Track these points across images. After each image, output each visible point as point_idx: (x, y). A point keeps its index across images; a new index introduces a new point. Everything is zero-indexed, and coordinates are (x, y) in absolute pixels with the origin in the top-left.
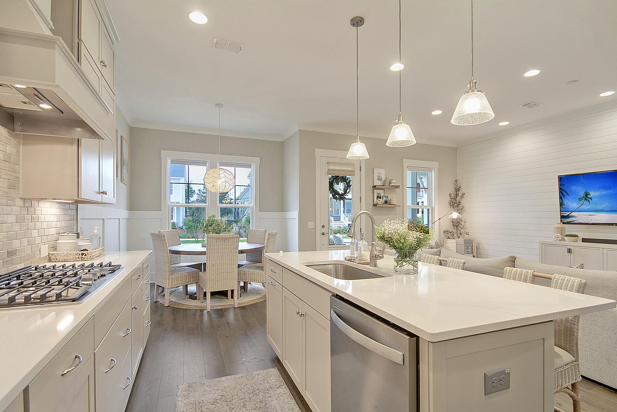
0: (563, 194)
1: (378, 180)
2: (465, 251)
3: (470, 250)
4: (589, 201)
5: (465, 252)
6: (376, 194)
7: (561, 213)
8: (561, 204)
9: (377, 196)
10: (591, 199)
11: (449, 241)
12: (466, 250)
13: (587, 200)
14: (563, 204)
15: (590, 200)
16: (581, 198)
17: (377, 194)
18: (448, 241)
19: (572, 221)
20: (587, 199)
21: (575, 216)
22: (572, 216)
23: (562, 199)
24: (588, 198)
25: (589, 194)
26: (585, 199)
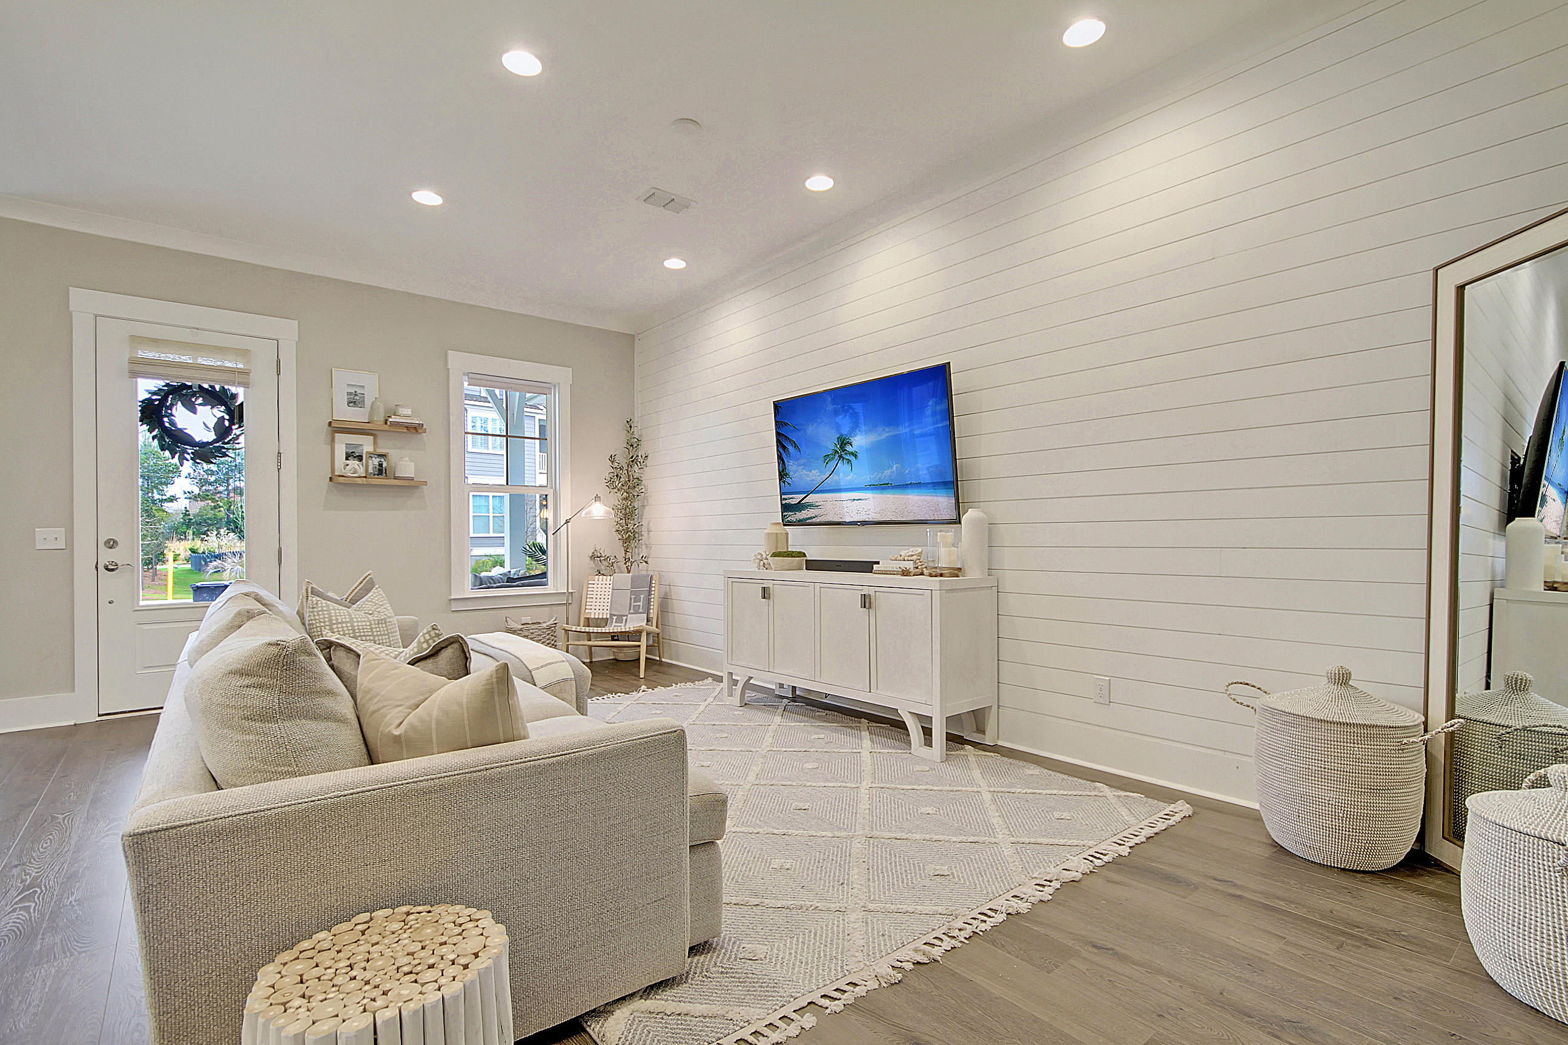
0: (784, 447)
1: (351, 404)
2: (630, 607)
3: (641, 604)
4: (849, 461)
5: (630, 610)
6: (344, 445)
7: (783, 497)
8: (783, 475)
9: (347, 453)
10: (856, 456)
11: (596, 580)
12: (633, 604)
13: (844, 458)
14: (786, 475)
15: (852, 458)
16: (828, 455)
17: (346, 448)
18: (593, 582)
19: (809, 519)
20: (845, 456)
21: (817, 504)
22: (809, 506)
23: (783, 462)
24: (846, 454)
25: (848, 443)
26: (840, 457)
